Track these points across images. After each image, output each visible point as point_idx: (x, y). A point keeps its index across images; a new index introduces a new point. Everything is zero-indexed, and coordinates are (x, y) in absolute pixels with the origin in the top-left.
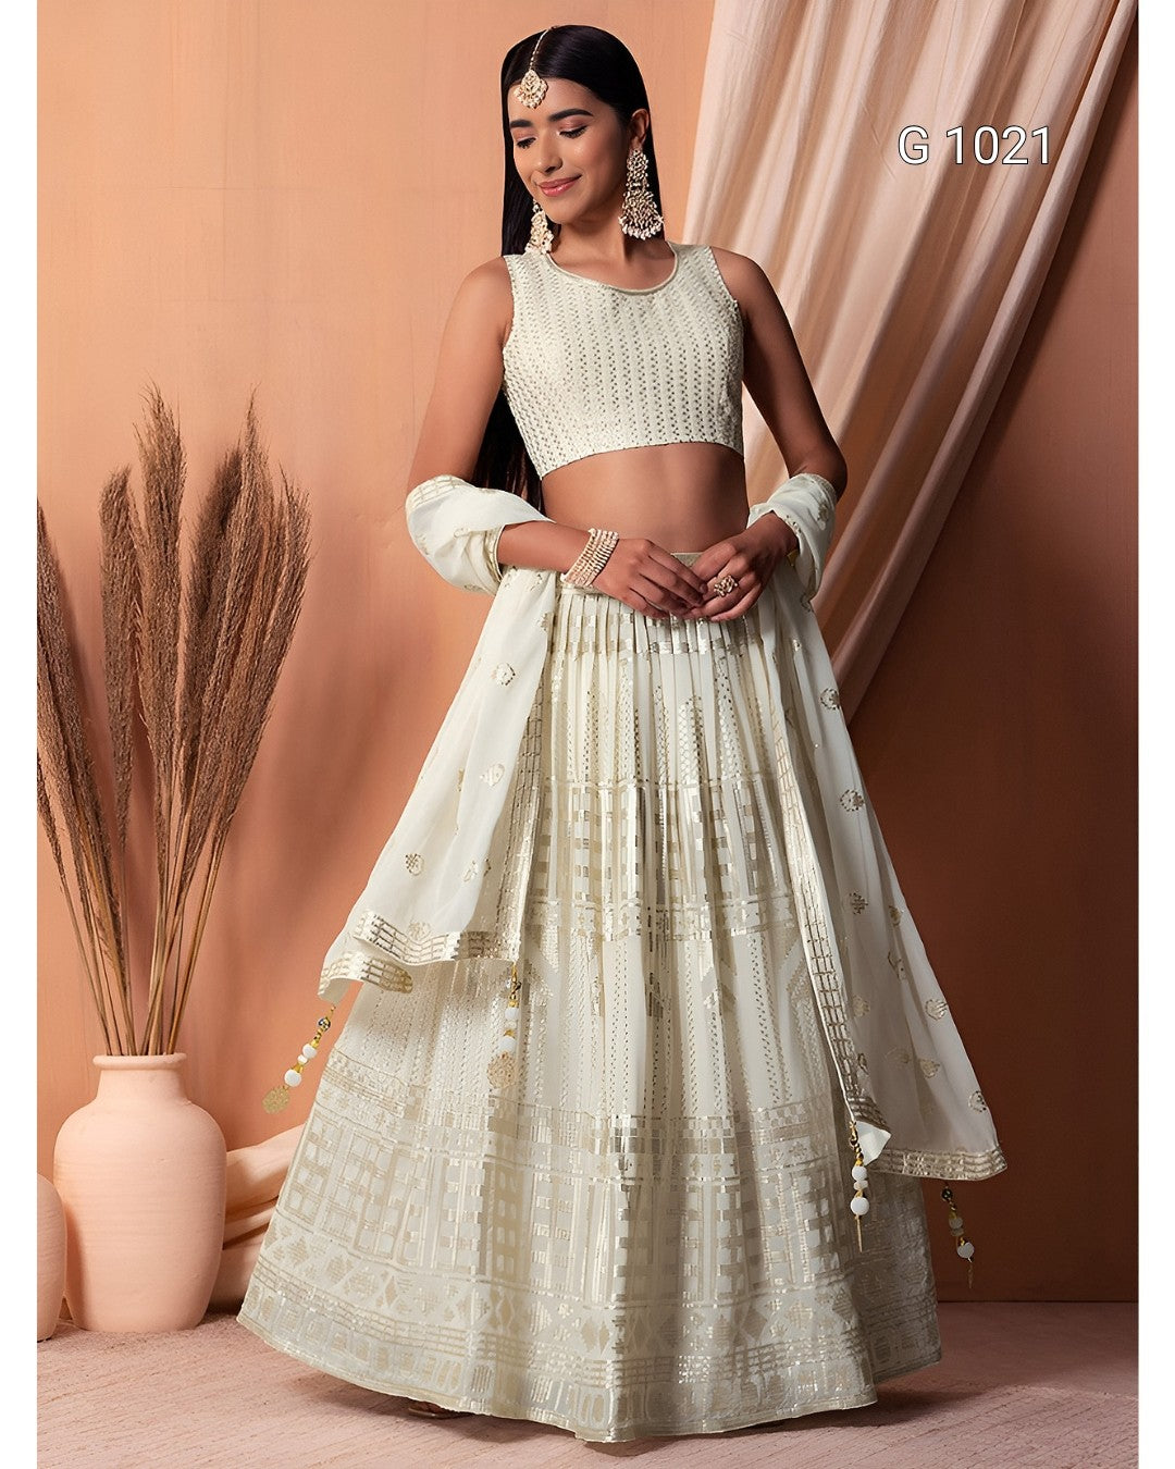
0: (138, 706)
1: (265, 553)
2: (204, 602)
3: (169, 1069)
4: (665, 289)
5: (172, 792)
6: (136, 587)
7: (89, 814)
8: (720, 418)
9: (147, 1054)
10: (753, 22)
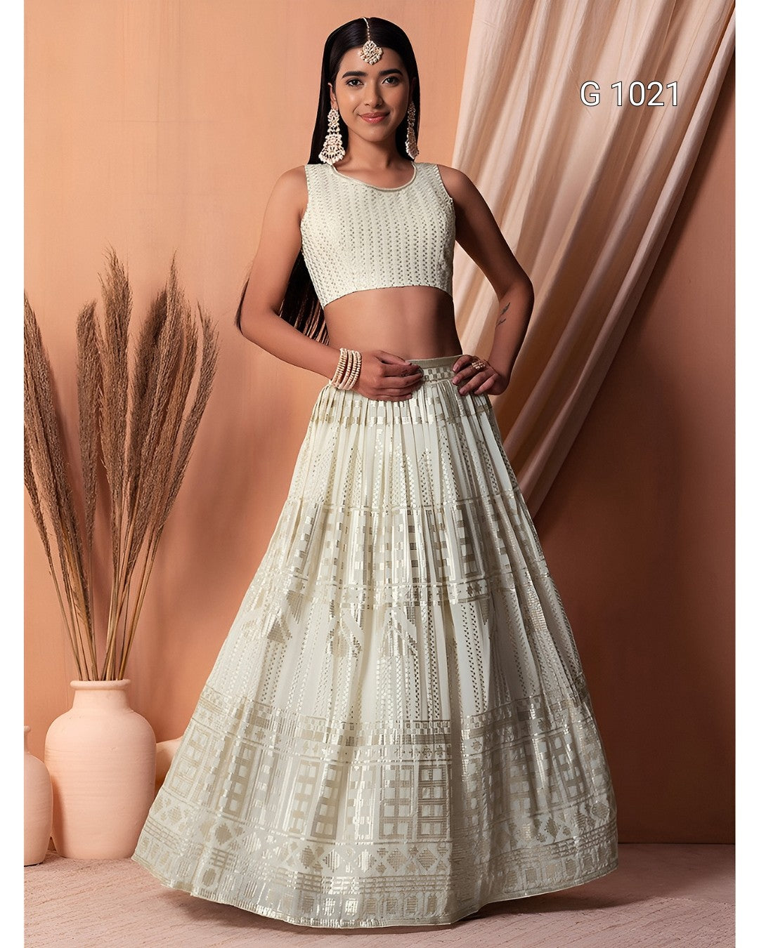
0: (100, 455)
1: (184, 356)
2: (144, 388)
3: (119, 690)
4: (407, 188)
5: (122, 511)
6: (100, 378)
7: (69, 525)
8: (439, 272)
9: (105, 680)
10: (499, 14)
